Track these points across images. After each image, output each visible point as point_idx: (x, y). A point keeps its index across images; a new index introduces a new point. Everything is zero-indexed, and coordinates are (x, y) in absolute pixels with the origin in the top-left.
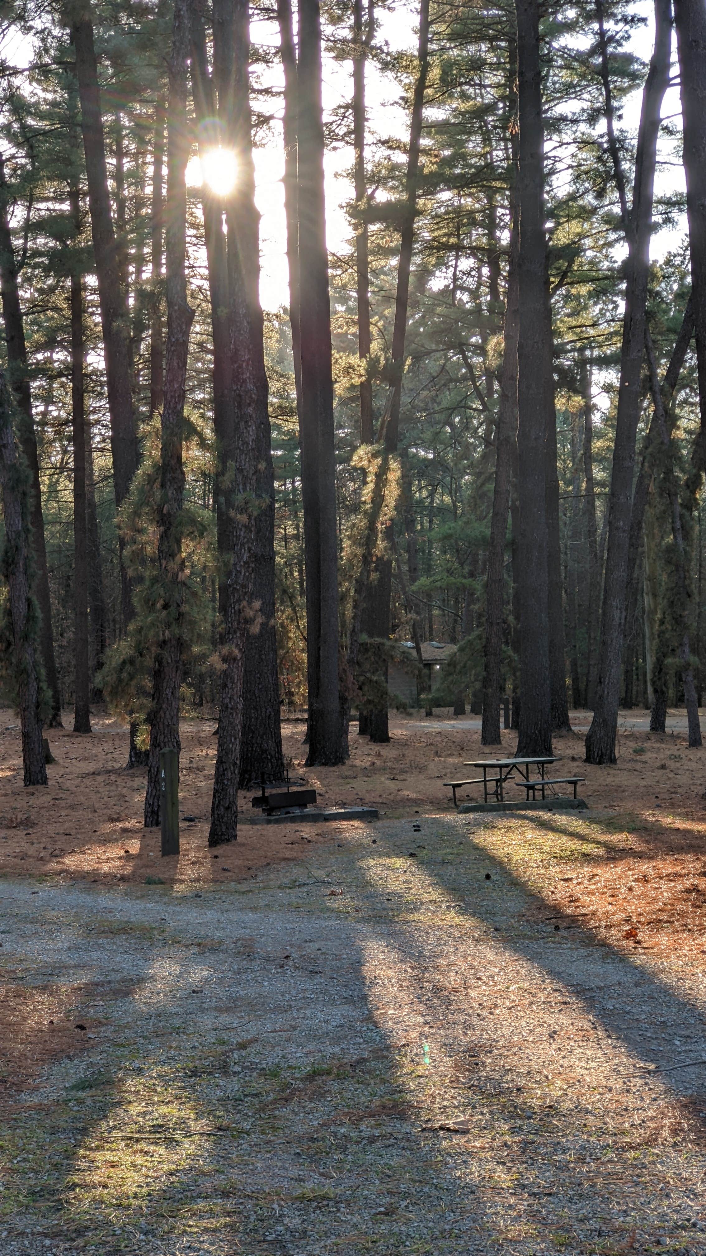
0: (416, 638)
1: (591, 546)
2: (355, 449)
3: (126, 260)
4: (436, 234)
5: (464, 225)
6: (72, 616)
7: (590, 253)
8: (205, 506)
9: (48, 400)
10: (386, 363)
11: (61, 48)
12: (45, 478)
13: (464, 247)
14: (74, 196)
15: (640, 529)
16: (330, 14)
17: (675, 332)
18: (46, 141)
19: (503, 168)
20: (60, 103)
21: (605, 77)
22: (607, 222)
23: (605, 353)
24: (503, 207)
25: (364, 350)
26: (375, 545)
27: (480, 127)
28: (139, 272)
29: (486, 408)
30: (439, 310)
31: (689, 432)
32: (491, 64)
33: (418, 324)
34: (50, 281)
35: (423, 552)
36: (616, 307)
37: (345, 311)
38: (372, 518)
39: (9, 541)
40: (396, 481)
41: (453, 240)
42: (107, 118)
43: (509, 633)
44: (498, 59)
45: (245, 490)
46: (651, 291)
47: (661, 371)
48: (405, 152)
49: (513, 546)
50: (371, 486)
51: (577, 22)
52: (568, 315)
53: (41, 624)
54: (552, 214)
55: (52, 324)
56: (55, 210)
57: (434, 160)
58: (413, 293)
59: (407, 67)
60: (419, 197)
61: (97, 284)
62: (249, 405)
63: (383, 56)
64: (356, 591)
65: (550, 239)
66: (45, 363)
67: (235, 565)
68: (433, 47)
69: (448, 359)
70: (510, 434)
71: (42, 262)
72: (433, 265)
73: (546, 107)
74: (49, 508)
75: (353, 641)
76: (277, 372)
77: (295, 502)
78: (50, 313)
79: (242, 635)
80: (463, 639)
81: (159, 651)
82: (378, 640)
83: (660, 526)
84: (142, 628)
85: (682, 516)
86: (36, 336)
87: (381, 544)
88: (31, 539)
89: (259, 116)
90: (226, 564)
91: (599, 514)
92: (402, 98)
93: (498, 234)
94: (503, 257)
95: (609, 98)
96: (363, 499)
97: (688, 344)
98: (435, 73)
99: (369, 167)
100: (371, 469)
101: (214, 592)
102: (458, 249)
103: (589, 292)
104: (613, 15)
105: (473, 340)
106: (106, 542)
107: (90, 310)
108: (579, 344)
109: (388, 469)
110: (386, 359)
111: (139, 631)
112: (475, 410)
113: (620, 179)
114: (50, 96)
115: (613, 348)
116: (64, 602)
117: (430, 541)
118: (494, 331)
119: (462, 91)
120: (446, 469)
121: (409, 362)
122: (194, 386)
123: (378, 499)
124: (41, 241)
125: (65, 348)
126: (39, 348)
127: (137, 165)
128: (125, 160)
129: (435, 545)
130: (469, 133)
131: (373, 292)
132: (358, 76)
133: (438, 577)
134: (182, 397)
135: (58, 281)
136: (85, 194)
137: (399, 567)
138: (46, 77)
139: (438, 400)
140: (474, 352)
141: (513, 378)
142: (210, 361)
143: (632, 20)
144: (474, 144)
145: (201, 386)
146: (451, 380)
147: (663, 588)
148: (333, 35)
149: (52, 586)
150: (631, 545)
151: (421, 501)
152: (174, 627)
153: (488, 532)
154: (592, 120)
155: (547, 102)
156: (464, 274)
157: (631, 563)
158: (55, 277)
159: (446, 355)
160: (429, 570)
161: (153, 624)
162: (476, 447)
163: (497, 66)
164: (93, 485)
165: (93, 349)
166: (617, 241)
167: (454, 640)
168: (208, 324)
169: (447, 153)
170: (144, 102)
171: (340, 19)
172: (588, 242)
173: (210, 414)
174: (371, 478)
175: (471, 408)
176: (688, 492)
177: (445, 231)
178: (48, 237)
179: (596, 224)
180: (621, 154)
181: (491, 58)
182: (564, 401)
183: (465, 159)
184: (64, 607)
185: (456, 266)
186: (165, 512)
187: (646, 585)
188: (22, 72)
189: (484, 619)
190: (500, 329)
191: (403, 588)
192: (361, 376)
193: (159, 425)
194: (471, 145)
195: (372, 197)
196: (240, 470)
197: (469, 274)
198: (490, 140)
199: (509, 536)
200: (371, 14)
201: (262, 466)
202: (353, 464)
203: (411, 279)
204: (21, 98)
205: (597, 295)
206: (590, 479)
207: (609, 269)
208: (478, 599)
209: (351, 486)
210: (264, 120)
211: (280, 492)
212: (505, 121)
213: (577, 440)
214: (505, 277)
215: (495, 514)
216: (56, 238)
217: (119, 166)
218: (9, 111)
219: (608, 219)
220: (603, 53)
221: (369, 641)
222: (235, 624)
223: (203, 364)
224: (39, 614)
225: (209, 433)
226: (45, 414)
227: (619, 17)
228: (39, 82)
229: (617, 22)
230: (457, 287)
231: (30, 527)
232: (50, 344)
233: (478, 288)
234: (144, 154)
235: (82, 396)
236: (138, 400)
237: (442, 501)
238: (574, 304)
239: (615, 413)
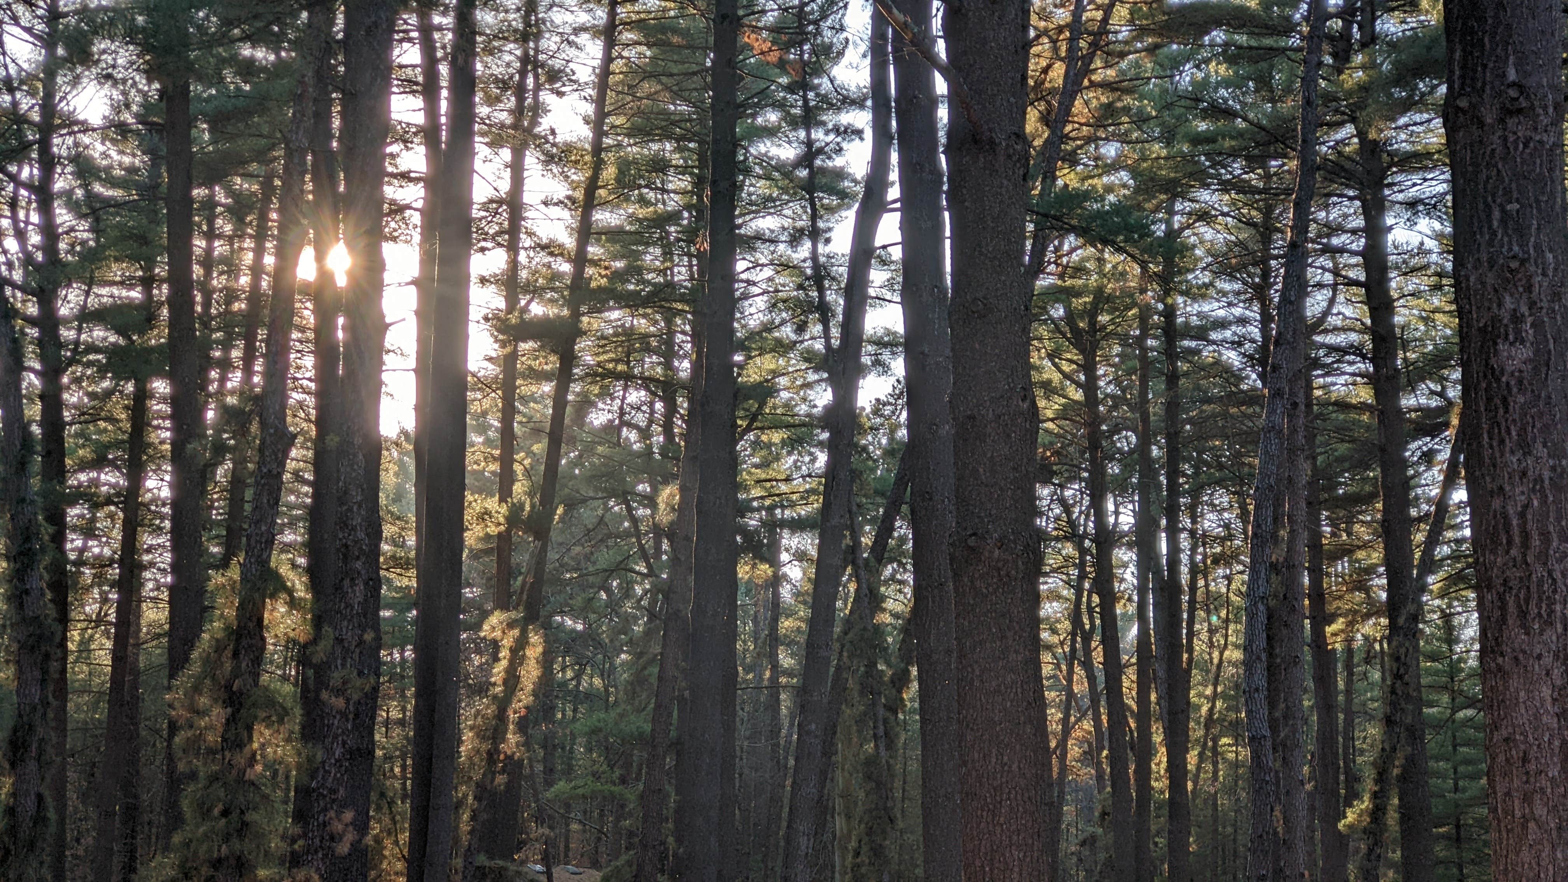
0: (547, 860)
1: (773, 750)
2: (485, 615)
3: (208, 363)
4: (601, 358)
5: (636, 351)
6: (94, 816)
7: (785, 395)
8: (285, 678)
9: (89, 531)
10: (532, 511)
11: (146, 105)
12: (75, 633)
13: (635, 377)
14: (148, 282)
15: (835, 733)
16: (486, 93)
17: (883, 494)
18: (118, 214)
19: (686, 288)
20: (139, 169)
21: (811, 192)
22: (806, 360)
23: (799, 515)
24: (683, 333)
25: (505, 494)
26: (504, 740)
27: (661, 238)
28: (223, 380)
29: (651, 573)
30: (600, 449)
31: (896, 616)
32: (677, 167)
33: (573, 464)
34: (106, 384)
35: (563, 748)
36: (814, 460)
37: (483, 444)
38: (503, 704)
39: (20, 716)
40: (537, 659)
41: (621, 367)
42: (199, 192)
43: (667, 857)
44: (685, 161)
45: (343, 665)
46: (856, 445)
47: (866, 541)
48: (569, 260)
49: (677, 746)
50: (504, 663)
51: (780, 127)
52: (756, 466)
53: (53, 829)
54: (742, 346)
55: (105, 438)
56: (120, 298)
57: (603, 273)
58: (571, 427)
59: (576, 162)
60: (583, 314)
61: (168, 390)
62: (358, 558)
63: (548, 146)
64: (475, 798)
65: (739, 375)
66: (89, 487)
67: (323, 762)
68: (608, 141)
69: (607, 509)
70: (681, 607)
71: (98, 361)
72: (595, 395)
73: (740, 221)
74: (78, 672)
75: (468, 863)
76: (392, 514)
77: (403, 677)
78: (102, 424)
79: (325, 856)
80: (608, 865)
81: (211, 872)
82: (501, 863)
83: (859, 731)
84: (191, 841)
85: (885, 721)
86: (81, 452)
87: (512, 738)
88: (51, 715)
89: (393, 202)
90: (309, 760)
91: (784, 711)
92: (569, 197)
93: (676, 363)
94: (681, 391)
95: (814, 217)
96: (493, 680)
97: (898, 512)
98: (609, 173)
99: (524, 274)
100: (505, 642)
101: (288, 790)
102: (628, 378)
103: (783, 440)
104: (823, 124)
105: (640, 487)
106: (149, 719)
107: (155, 423)
108: (767, 502)
109: (527, 643)
110: (533, 506)
111: (187, 844)
112: (639, 573)
113: (824, 311)
114: (127, 160)
115: (809, 509)
116: (84, 797)
117: (573, 736)
118: (666, 480)
119: (641, 195)
120: (599, 644)
121: (560, 511)
122: (283, 525)
123: (512, 680)
124: (99, 334)
125: (118, 468)
126: (83, 466)
127: (232, 251)
128: (216, 244)
129: (578, 740)
130: (647, 244)
131: (520, 423)
132: (517, 169)
133: (580, 782)
134: (270, 542)
135: (117, 385)
136: (162, 281)
137: (531, 767)
138: (125, 138)
139: (593, 559)
140: (640, 503)
141: (688, 539)
142: (306, 495)
143: (845, 132)
144: (652, 256)
145: (292, 524)
146: (609, 536)
147: (860, 809)
148: (489, 118)
149: (71, 775)
150: (824, 754)
151: (564, 684)
152: (235, 841)
153: (648, 728)
154: (795, 240)
155: (742, 215)
156: (632, 408)
157: (824, 776)
158: (111, 379)
159: (605, 504)
160: (569, 771)
161: (206, 835)
162: (636, 618)
163: (683, 170)
164: (138, 645)
165: (154, 471)
166: (818, 381)
167: (595, 864)
168: (308, 449)
169: (619, 264)
170: (246, 176)
171: (498, 99)
172: (783, 381)
173: (302, 561)
174: (504, 653)
175: (633, 571)
176: (894, 691)
177: (613, 355)
178: (107, 329)
179: (794, 362)
180: (827, 283)
181: (677, 159)
182: (747, 568)
183: (640, 273)
184: (83, 803)
185: (624, 398)
186: (235, 688)
187: (839, 804)
188: (94, 130)
189: (637, 840)
190: (675, 477)
191: (536, 795)
192: (499, 524)
193: (237, 577)
194: (648, 257)
195: (525, 310)
196: (339, 640)
197: (639, 409)
198: (672, 254)
199: (673, 734)
200: (536, 97)
201: (369, 636)
202: (482, 634)
203: (569, 410)
204: (89, 160)
205: (794, 444)
206: (776, 667)
207: (809, 415)
208: (630, 814)
209: (477, 660)
210: (399, 209)
211: (385, 663)
212: (690, 235)
213: (761, 617)
214: (682, 416)
215: (658, 706)
216: (119, 332)
217: (209, 250)
218: (71, 174)
219: (809, 357)
220: (810, 166)
221: (487, 864)
222: (317, 841)
223: (298, 497)
224: (52, 815)
225: (301, 592)
226: (82, 551)
227: (830, 126)
228: (114, 142)
229: (827, 133)
230: (623, 423)
231: (51, 698)
232: (99, 462)
233: (649, 426)
234: (241, 237)
235: (135, 530)
236: (208, 540)
237: (591, 684)
238: (764, 453)
239: (809, 587)
